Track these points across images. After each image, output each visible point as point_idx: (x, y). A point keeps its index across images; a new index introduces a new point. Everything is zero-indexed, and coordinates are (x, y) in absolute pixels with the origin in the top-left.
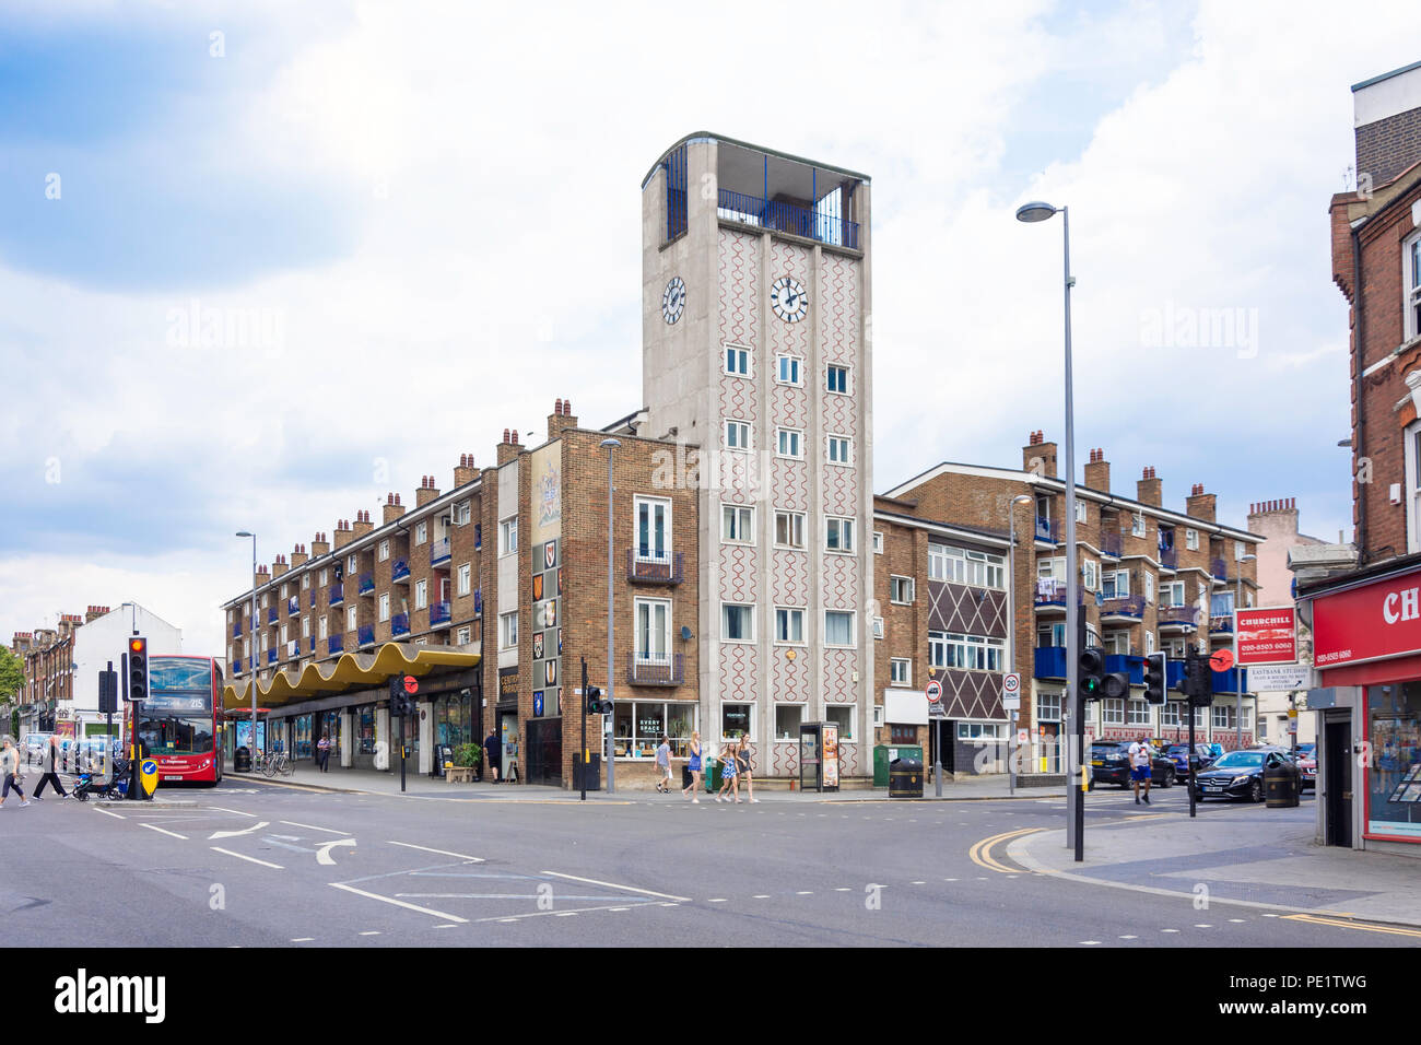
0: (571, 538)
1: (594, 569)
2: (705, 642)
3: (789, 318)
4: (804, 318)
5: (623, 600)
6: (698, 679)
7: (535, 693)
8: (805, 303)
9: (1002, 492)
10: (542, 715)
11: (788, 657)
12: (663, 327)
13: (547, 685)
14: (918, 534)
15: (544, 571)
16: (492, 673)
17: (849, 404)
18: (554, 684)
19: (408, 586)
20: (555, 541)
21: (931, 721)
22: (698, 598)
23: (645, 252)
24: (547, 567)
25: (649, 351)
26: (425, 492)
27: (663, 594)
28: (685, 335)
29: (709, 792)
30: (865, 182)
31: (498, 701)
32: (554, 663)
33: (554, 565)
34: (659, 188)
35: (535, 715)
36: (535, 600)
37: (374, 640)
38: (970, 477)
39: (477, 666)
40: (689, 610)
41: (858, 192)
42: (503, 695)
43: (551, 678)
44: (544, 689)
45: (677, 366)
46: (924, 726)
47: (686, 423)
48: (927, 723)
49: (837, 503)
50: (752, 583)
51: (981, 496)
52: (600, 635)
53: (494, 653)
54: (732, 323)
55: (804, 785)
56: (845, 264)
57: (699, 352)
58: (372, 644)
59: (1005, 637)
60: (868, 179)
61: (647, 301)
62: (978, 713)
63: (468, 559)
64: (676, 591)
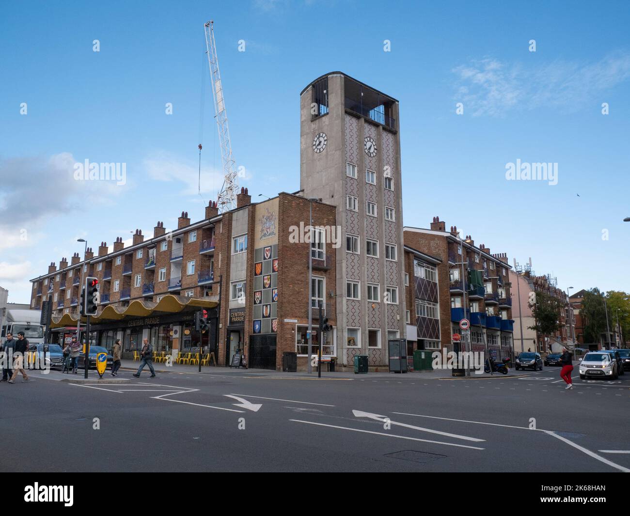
0: (284, 244)
1: (294, 260)
2: (340, 298)
3: (370, 155)
4: (376, 156)
5: (305, 276)
6: (336, 316)
7: (254, 321)
8: (376, 149)
9: (434, 239)
10: (260, 332)
11: (372, 307)
12: (313, 155)
13: (264, 317)
14: (411, 255)
15: (263, 261)
16: (226, 311)
17: (392, 195)
18: (269, 316)
19: (154, 271)
20: (271, 246)
21: (418, 339)
22: (336, 277)
23: (302, 122)
24: (265, 259)
25: (305, 165)
26: (159, 229)
27: (322, 275)
28: (327, 157)
29: (356, 373)
30: (397, 103)
31: (228, 325)
32: (269, 306)
33: (270, 257)
34: (311, 95)
35: (254, 332)
36: (256, 275)
37: (130, 296)
38: (417, 233)
39: (216, 307)
40: (332, 282)
41: (394, 106)
42: (231, 322)
43: (266, 313)
44: (261, 319)
45: (322, 171)
46: (415, 341)
47: (328, 196)
48: (416, 340)
49: (389, 238)
50: (358, 271)
51: (423, 241)
52: (296, 293)
53: (227, 301)
54: (349, 154)
55: (391, 370)
56: (390, 135)
57: (336, 165)
58: (129, 298)
59: (437, 303)
60: (398, 101)
61: (303, 143)
62: (431, 337)
63: (194, 258)
64: (328, 273)
